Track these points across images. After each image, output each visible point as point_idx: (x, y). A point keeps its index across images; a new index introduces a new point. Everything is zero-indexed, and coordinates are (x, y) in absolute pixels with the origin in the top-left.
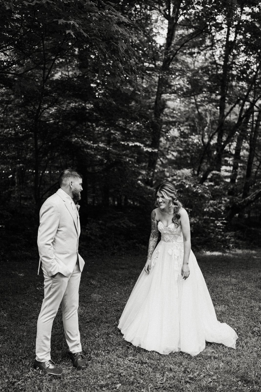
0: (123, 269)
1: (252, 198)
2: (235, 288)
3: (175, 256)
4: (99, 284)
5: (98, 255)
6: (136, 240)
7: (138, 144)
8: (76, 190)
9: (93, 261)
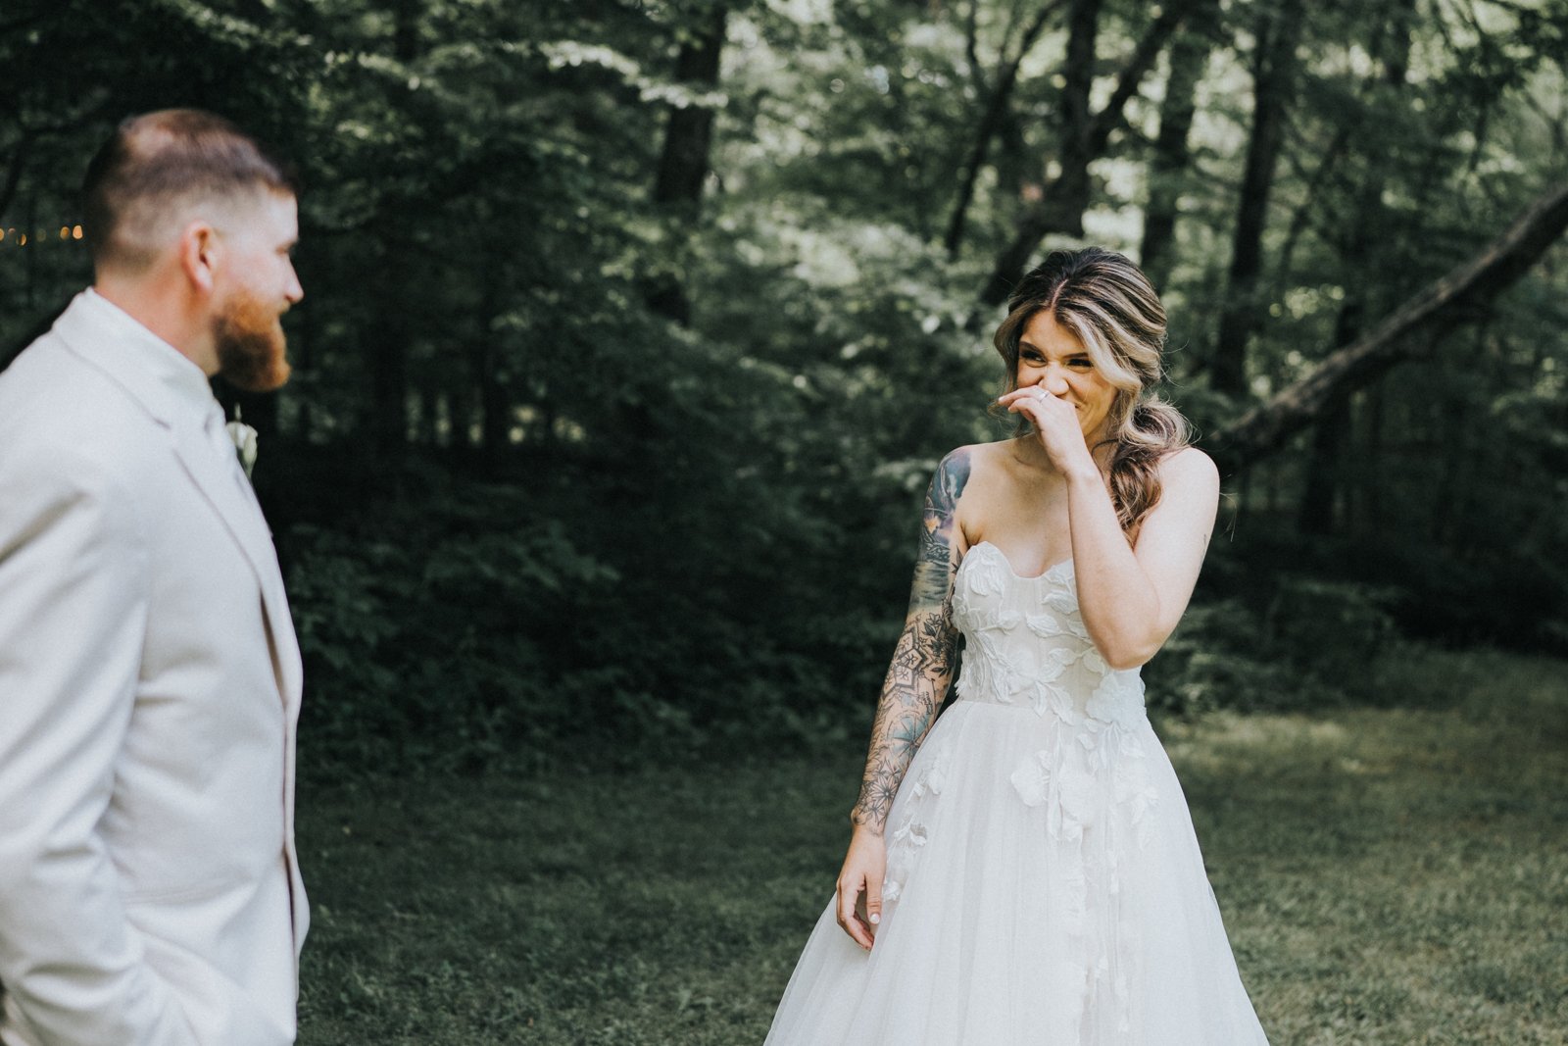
0: (558, 872)
1: (1305, 402)
2: (1334, 997)
3: (1068, 823)
4: (413, 998)
5: (374, 777)
6: (620, 671)
7: (605, 56)
8: (239, 307)
9: (344, 821)
